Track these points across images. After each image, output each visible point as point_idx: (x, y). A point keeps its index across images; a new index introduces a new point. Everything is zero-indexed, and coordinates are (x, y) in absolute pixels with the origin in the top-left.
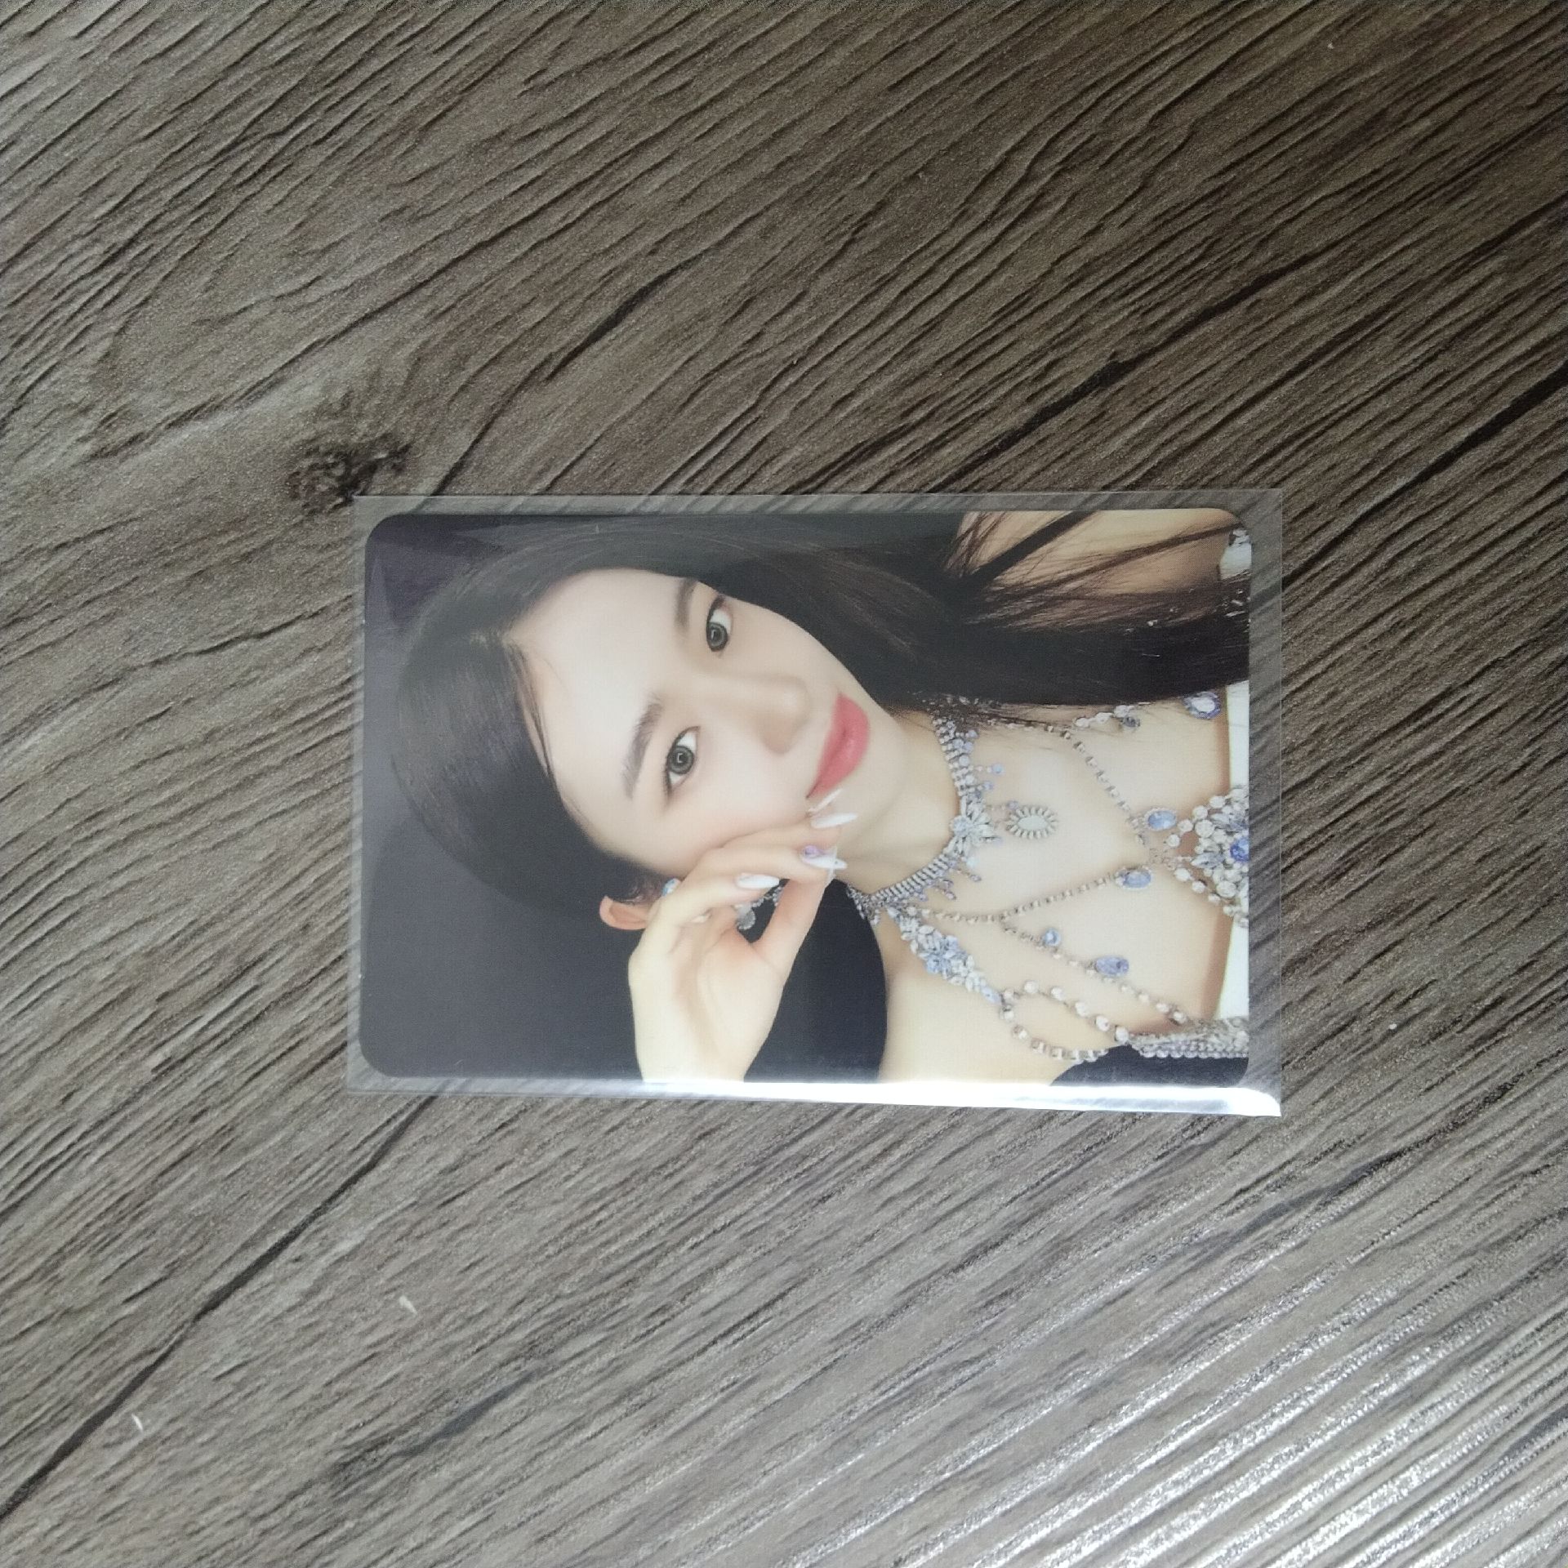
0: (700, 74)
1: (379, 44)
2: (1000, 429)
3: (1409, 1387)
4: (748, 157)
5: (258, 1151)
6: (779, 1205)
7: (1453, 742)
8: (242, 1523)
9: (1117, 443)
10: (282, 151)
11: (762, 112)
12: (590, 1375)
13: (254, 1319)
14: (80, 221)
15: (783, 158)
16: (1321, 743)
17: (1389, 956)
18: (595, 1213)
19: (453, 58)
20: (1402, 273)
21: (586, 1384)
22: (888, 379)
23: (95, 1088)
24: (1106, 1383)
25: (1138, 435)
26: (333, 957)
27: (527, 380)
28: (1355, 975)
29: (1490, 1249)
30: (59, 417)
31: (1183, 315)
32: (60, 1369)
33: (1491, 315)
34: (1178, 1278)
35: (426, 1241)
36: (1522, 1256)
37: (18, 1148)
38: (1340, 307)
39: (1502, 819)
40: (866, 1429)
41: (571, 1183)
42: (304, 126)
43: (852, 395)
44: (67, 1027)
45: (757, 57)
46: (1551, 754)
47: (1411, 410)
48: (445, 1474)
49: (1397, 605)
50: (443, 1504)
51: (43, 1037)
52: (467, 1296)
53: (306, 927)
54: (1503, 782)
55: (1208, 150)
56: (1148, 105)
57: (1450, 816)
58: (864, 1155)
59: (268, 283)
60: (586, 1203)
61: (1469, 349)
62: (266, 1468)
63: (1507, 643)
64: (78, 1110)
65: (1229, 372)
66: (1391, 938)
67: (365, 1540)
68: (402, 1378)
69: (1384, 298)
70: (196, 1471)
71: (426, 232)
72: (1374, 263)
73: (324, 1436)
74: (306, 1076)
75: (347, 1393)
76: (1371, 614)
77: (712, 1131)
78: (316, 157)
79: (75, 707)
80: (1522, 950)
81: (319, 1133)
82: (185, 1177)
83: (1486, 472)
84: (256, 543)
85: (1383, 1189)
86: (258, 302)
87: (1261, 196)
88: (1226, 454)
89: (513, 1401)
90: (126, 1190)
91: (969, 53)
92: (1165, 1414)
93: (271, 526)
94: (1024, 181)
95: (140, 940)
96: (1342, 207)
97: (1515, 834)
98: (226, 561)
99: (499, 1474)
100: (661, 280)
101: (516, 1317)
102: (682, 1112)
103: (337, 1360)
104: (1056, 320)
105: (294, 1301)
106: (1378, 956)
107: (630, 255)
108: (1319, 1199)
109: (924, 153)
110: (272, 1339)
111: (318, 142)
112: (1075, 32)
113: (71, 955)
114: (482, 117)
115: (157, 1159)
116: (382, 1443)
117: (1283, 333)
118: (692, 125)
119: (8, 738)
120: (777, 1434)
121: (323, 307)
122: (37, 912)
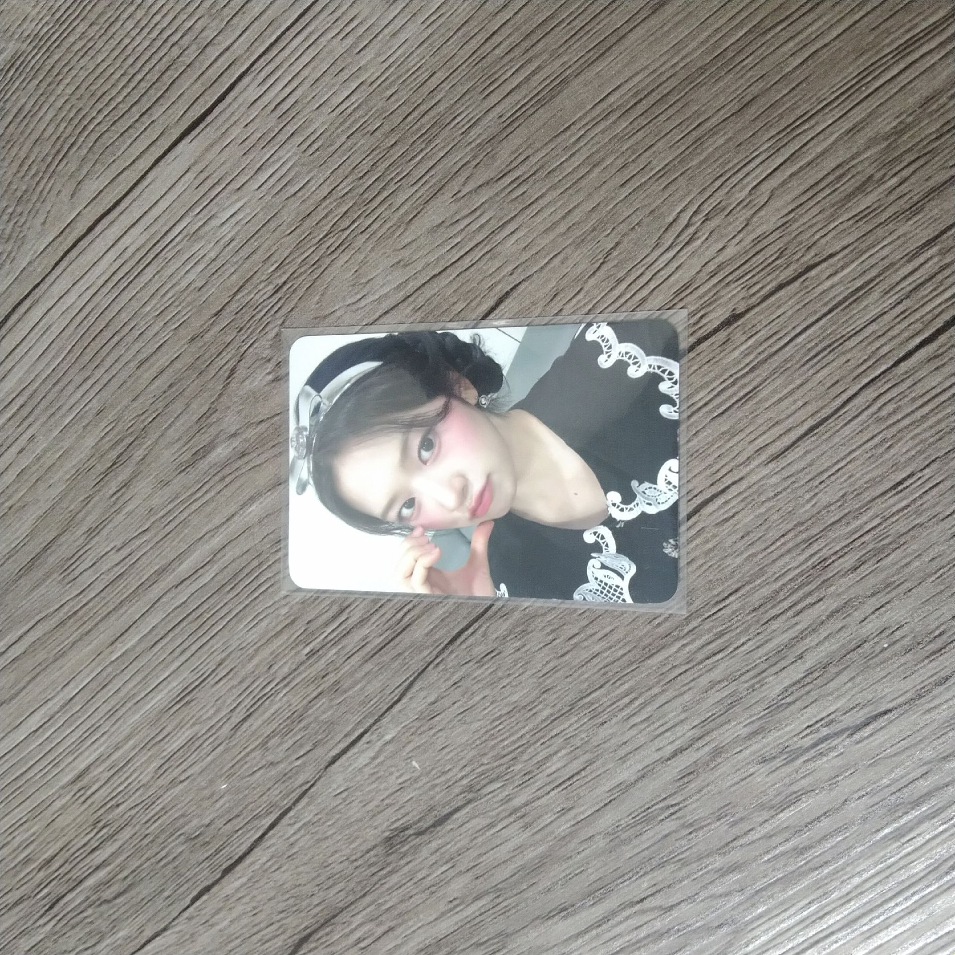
0: (531, 187)
1: (387, 184)
3: (898, 829)
4: (555, 225)
5: (350, 693)
6: (582, 726)
7: (915, 499)
8: (346, 863)
9: (736, 353)
10: (346, 238)
11: (561, 203)
12: (498, 802)
13: (350, 769)
14: (263, 274)
15: (571, 224)
16: (845, 502)
17: (883, 609)
18: (497, 726)
19: (419, 189)
20: (883, 259)
21: (496, 806)
23: (282, 663)
24: (742, 819)
25: (747, 349)
28: (865, 619)
29: (941, 761)
30: (258, 364)
31: (768, 288)
32: (269, 789)
33: (932, 277)
34: (777, 768)
35: (423, 736)
37: (250, 689)
38: (850, 279)
39: (942, 539)
41: (486, 711)
42: (356, 225)
44: (270, 635)
45: (557, 176)
47: (889, 330)
48: (434, 845)
49: (884, 430)
50: (434, 858)
51: (260, 640)
52: (442, 762)
54: (943, 520)
55: (779, 204)
56: (748, 183)
57: (913, 537)
58: (621, 703)
59: (344, 299)
60: (493, 721)
61: (920, 296)
62: (357, 838)
63: (944, 448)
64: (275, 673)
65: (793, 315)
66: (884, 601)
67: (399, 874)
68: (414, 799)
69: (874, 273)
70: (327, 838)
71: (410, 271)
72: (868, 254)
73: (381, 824)
74: (370, 659)
75: (391, 805)
76: (870, 435)
77: (549, 689)
78: (363, 238)
79: (269, 493)
81: (376, 685)
82: (320, 703)
83: (929, 360)
85: (881, 728)
86: (339, 308)
87: (807, 225)
89: (463, 812)
90: (296, 708)
91: (658, 165)
92: (771, 837)
94: (687, 226)
96: (852, 226)
99: (458, 845)
100: (515, 287)
101: (464, 773)
102: (535, 680)
103: (386, 789)
104: (705, 293)
105: (367, 761)
106: (877, 609)
107: (501, 276)
108: (848, 733)
109: (638, 217)
110: (358, 778)
111: (362, 232)
112: (711, 149)
113: (271, 603)
114: (433, 215)
115: (308, 696)
116: (407, 829)
117: (820, 294)
118: (528, 211)
119: (242, 507)
120: (584, 835)
121: (367, 309)
122: (256, 584)
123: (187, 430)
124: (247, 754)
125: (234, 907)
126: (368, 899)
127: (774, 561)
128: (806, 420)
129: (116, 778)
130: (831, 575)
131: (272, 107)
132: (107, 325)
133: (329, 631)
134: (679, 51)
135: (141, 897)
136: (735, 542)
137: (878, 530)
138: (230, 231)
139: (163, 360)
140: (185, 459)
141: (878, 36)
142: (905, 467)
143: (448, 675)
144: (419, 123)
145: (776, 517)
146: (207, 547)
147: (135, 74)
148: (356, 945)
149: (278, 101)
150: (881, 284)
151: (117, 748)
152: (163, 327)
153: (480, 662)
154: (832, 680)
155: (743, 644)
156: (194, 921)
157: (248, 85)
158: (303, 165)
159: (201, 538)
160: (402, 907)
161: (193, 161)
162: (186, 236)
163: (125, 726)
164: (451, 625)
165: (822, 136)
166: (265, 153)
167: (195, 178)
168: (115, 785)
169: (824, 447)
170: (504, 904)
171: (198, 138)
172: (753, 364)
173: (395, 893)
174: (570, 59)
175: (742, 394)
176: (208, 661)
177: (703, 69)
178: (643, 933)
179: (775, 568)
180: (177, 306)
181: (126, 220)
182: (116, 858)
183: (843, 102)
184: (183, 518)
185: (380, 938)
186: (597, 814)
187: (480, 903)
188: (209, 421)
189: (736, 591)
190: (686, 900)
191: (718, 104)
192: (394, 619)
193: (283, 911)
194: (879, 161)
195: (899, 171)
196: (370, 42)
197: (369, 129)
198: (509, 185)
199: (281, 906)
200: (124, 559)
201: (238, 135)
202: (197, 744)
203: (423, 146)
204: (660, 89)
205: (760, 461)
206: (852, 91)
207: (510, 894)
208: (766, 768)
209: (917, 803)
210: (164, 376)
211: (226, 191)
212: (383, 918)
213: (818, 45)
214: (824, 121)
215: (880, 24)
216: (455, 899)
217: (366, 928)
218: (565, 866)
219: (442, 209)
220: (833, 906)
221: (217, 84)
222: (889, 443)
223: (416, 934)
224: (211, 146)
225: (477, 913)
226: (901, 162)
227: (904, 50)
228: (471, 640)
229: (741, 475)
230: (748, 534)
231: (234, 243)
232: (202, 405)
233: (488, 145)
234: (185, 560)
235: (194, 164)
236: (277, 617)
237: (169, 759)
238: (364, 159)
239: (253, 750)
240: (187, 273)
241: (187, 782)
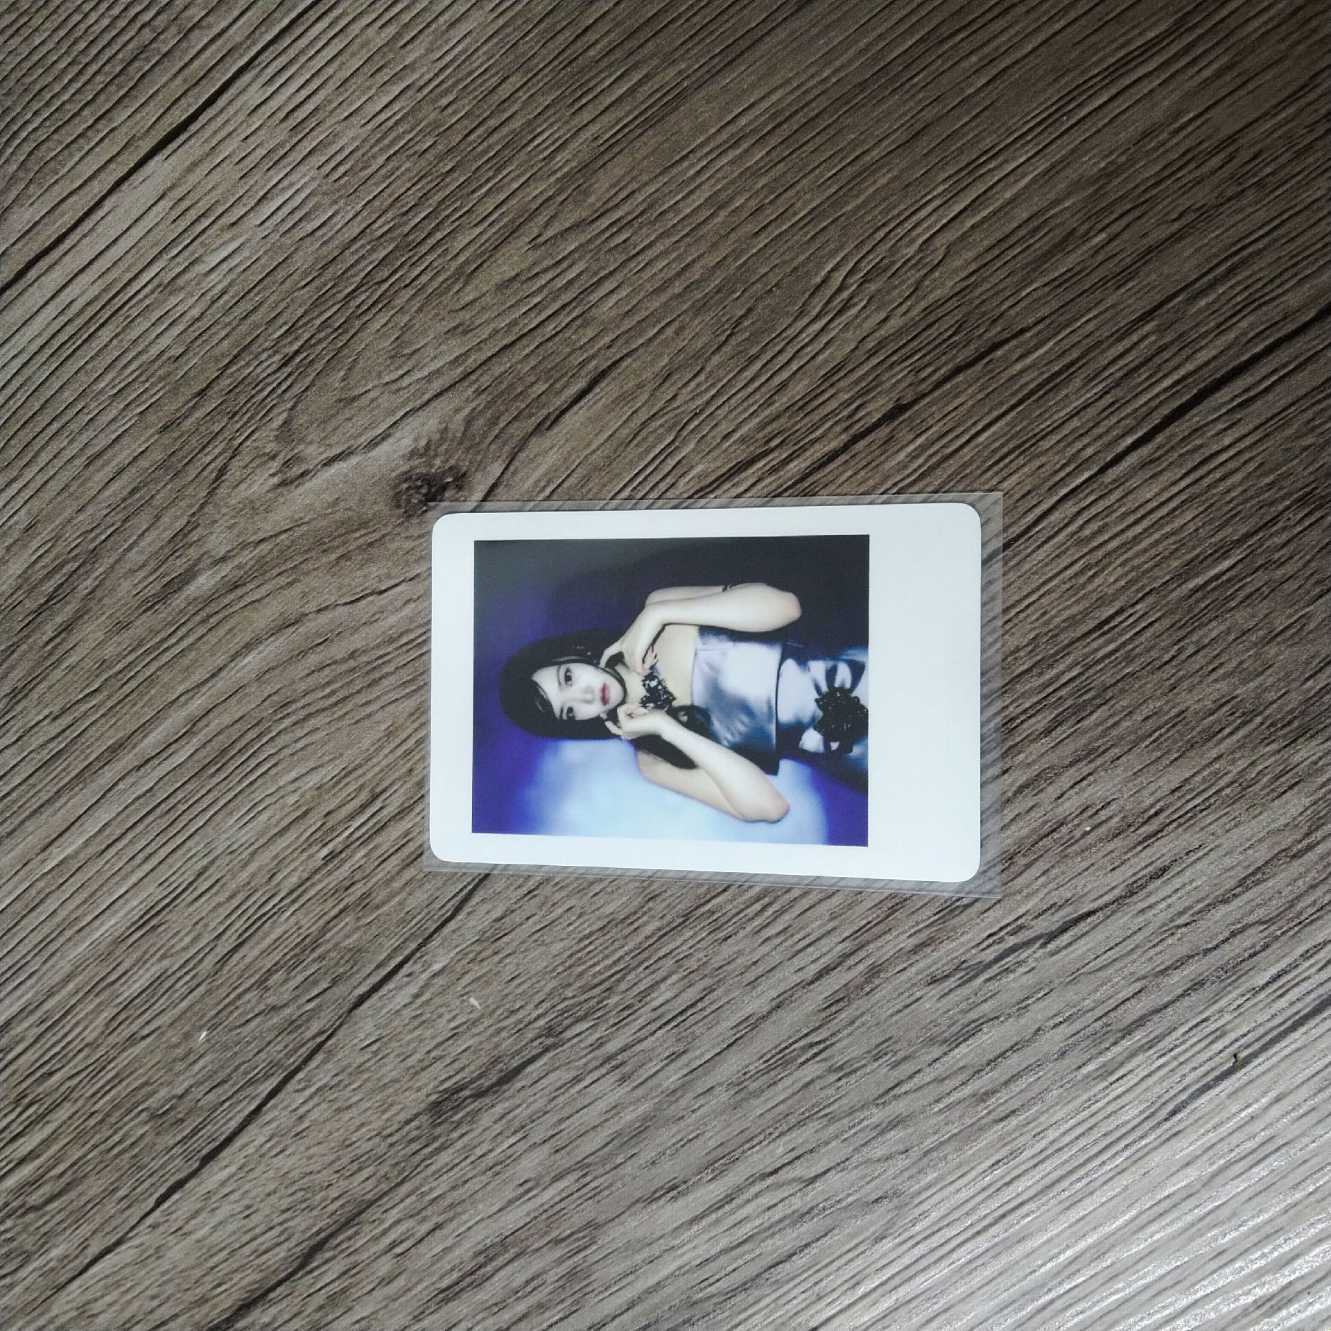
0: (635, 233)
1: (441, 222)
2: (827, 449)
3: (1104, 1065)
4: (668, 283)
5: (385, 909)
6: (699, 942)
7: (1124, 644)
8: (378, 1138)
9: (901, 456)
10: (384, 293)
11: (674, 255)
12: (586, 1048)
13: (384, 1011)
14: (266, 341)
15: (688, 283)
16: (1037, 646)
17: (1084, 783)
18: (586, 947)
19: (485, 231)
20: (1087, 337)
21: (583, 1053)
22: (756, 421)
23: (289, 870)
24: (906, 1058)
25: (916, 449)
27: (535, 430)
28: (1062, 795)
29: (1157, 975)
30: (257, 462)
31: (943, 371)
32: (269, 1043)
33: (1148, 361)
34: (951, 991)
35: (485, 964)
36: (1178, 980)
37: (244, 907)
38: (1045, 361)
39: (1159, 692)
40: (755, 1085)
41: (571, 928)
42: (397, 276)
43: (734, 431)
44: (271, 834)
45: (671, 219)
46: (1191, 650)
47: (1093, 427)
48: (499, 1109)
49: (1086, 554)
50: (498, 1128)
51: (258, 839)
52: (510, 998)
53: (411, 770)
54: (1159, 668)
55: (958, 263)
56: (919, 236)
57: (1122, 691)
58: (751, 911)
59: (379, 375)
60: (581, 940)
61: (1132, 385)
62: (391, 1105)
63: (1159, 577)
64: (279, 884)
65: (973, 406)
66: (1085, 771)
67: (451, 1151)
68: (473, 1048)
69: (1075, 354)
70: (350, 1106)
71: (473, 339)
72: (1068, 331)
73: (426, 1085)
74: (412, 862)
75: (441, 1058)
76: (1069, 560)
78: (407, 294)
79: (272, 639)
80: (1174, 777)
81: (421, 897)
82: (343, 924)
83: (1144, 465)
84: (377, 535)
85: (1083, 935)
86: (374, 387)
88: (972, 460)
89: (540, 1063)
90: (307, 933)
91: (802, 210)
92: (945, 1079)
93: (385, 525)
94: (840, 290)
95: (313, 780)
96: (1048, 294)
97: (1167, 702)
98: (359, 547)
99: (532, 1108)
100: (615, 364)
101: (540, 1011)
103: (433, 1038)
104: (861, 378)
105: (407, 1000)
106: (1076, 784)
107: (595, 349)
108: (1042, 941)
109: (776, 276)
110: (395, 1024)
111: (406, 286)
112: (871, 191)
113: (273, 790)
114: (506, 265)
115: (324, 914)
116: (461, 1089)
117: (1008, 380)
118: (631, 265)
119: (233, 658)
120: (700, 1087)
121: (412, 389)
122: (253, 763)
123: (157, 552)
124: (239, 996)
125: (217, 1208)
126: (405, 1189)
129: (49, 1035)
130: (1018, 739)
131: (282, 115)
132: (42, 407)
133: (356, 824)
134: (830, 63)
135: (84, 1199)
137: (1078, 682)
138: (220, 281)
139: (123, 455)
140: (153, 592)
141: (1083, 52)
142: (1112, 601)
144: (485, 144)
146: (183, 713)
147: (87, 65)
148: (390, 1250)
149: (291, 107)
150: (1084, 369)
151: (51, 994)
152: (124, 409)
154: (1020, 874)
156: (162, 1229)
157: (249, 85)
158: (325, 194)
159: (175, 700)
160: (455, 1195)
161: (169, 184)
162: (159, 286)
163: (61, 964)
165: (1011, 178)
166: (272, 177)
167: (171, 209)
168: (47, 1046)
169: (1012, 576)
170: (593, 1185)
171: (178, 154)
172: (923, 469)
173: (445, 1177)
174: (689, 67)
176: (183, 869)
177: (862, 86)
178: (777, 1214)
180: (144, 382)
181: (72, 263)
182: (49, 1147)
183: (1039, 134)
184: (148, 674)
185: (422, 1239)
186: (717, 1058)
187: (561, 1185)
188: (188, 539)
190: (834, 1167)
191: (879, 132)
193: (288, 1209)
194: (1084, 212)
195: (1107, 226)
196: (420, 32)
197: (416, 148)
198: (607, 228)
199: (285, 1203)
200: (64, 731)
201: (234, 152)
202: (167, 985)
203: (491, 173)
204: (805, 110)
206: (1050, 121)
207: (601, 1170)
208: (936, 990)
209: (1128, 1031)
210: (125, 477)
211: (216, 227)
212: (428, 1212)
213: (1008, 61)
214: (1014, 159)
215: (1087, 36)
216: (525, 1182)
217: (402, 1228)
218: (675, 1129)
219: (516, 258)
220: (1024, 1167)
221: (204, 82)
222: (1091, 573)
223: (472, 1232)
224: (195, 164)
225: (557, 1199)
226: (1111, 213)
227: (1113, 72)
231: (226, 297)
232: (177, 518)
233: (578, 175)
234: (150, 732)
235: (170, 189)
236: (283, 807)
237: (125, 1007)
238: (409, 189)
239: (247, 990)
240: (158, 336)
241: (153, 1037)
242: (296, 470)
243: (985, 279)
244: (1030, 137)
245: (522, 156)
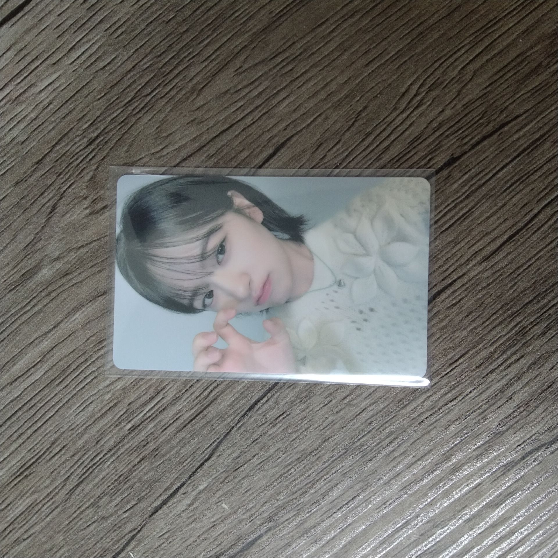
0: (297, 65)
1: (181, 61)
5: (168, 456)
6: (355, 463)
9: (456, 185)
10: (149, 102)
11: (320, 78)
12: (292, 526)
13: (171, 515)
14: (78, 130)
15: (329, 93)
16: (536, 287)
18: (289, 470)
19: (208, 64)
20: (552, 119)
21: (291, 530)
23: (107, 438)
25: (463, 182)
26: (189, 386)
28: (552, 368)
30: (76, 201)
31: (476, 139)
32: (102, 538)
34: (498, 478)
35: (229, 484)
37: (81, 461)
38: (531, 133)
41: (280, 460)
42: (157, 92)
44: (96, 417)
45: (317, 57)
51: (87, 421)
52: (246, 502)
55: (478, 80)
56: (458, 65)
58: (384, 444)
59: (148, 149)
60: (286, 467)
64: (102, 446)
65: (493, 158)
68: (225, 532)
69: (546, 128)
71: (203, 128)
72: (542, 116)
74: (183, 428)
75: (206, 539)
76: (550, 240)
77: (329, 438)
78: (162, 103)
79: (90, 304)
81: (189, 449)
82: (142, 467)
86: (145, 157)
87: (500, 95)
88: (494, 188)
89: (265, 538)
90: (122, 473)
91: (392, 51)
94: (416, 95)
96: (529, 97)
100: (289, 139)
101: (264, 508)
102: (318, 432)
103: (201, 528)
105: (185, 508)
107: (277, 131)
108: (545, 447)
109: (379, 88)
110: (178, 521)
111: (162, 97)
112: (430, 41)
113: (96, 391)
114: (220, 85)
115: (131, 462)
117: (512, 143)
118: (296, 83)
119: (67, 316)
121: (169, 156)
122: (82, 376)
123: (16, 256)
124: (82, 513)
127: (489, 332)
128: (506, 231)
130: (528, 339)
133: (147, 409)
136: (462, 320)
138: (48, 97)
140: (15, 280)
143: (248, 435)
144: (206, 16)
145: (489, 300)
146: (37, 350)
153: (273, 423)
154: (532, 412)
155: (470, 392)
158: (109, 45)
159: (31, 343)
161: (13, 41)
162: (9, 101)
164: (250, 397)
165: (506, 35)
166: (77, 37)
167: (15, 55)
169: (520, 250)
171: (18, 24)
172: (468, 192)
175: (461, 214)
176: (42, 441)
179: (490, 337)
183: (519, 12)
184: (14, 328)
188: (34, 248)
189: (464, 355)
191: (433, 10)
192: (202, 396)
197: (164, 19)
198: (280, 63)
201: (53, 22)
202: (37, 509)
203: (210, 33)
205: (476, 261)
211: (44, 65)
219: (227, 81)
224: (29, 30)
228: (266, 406)
229: (463, 272)
230: (470, 313)
231: (51, 106)
232: (28, 236)
233: (262, 33)
234: (18, 362)
235: (14, 44)
236: (102, 401)
237: (12, 523)
238: (161, 42)
239: (87, 508)
240: (10, 130)
241: (29, 539)
242: (100, 205)
243: (496, 89)
244: (514, 13)
245: (228, 22)
